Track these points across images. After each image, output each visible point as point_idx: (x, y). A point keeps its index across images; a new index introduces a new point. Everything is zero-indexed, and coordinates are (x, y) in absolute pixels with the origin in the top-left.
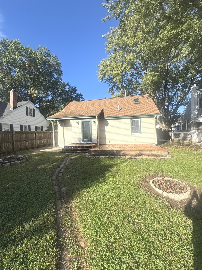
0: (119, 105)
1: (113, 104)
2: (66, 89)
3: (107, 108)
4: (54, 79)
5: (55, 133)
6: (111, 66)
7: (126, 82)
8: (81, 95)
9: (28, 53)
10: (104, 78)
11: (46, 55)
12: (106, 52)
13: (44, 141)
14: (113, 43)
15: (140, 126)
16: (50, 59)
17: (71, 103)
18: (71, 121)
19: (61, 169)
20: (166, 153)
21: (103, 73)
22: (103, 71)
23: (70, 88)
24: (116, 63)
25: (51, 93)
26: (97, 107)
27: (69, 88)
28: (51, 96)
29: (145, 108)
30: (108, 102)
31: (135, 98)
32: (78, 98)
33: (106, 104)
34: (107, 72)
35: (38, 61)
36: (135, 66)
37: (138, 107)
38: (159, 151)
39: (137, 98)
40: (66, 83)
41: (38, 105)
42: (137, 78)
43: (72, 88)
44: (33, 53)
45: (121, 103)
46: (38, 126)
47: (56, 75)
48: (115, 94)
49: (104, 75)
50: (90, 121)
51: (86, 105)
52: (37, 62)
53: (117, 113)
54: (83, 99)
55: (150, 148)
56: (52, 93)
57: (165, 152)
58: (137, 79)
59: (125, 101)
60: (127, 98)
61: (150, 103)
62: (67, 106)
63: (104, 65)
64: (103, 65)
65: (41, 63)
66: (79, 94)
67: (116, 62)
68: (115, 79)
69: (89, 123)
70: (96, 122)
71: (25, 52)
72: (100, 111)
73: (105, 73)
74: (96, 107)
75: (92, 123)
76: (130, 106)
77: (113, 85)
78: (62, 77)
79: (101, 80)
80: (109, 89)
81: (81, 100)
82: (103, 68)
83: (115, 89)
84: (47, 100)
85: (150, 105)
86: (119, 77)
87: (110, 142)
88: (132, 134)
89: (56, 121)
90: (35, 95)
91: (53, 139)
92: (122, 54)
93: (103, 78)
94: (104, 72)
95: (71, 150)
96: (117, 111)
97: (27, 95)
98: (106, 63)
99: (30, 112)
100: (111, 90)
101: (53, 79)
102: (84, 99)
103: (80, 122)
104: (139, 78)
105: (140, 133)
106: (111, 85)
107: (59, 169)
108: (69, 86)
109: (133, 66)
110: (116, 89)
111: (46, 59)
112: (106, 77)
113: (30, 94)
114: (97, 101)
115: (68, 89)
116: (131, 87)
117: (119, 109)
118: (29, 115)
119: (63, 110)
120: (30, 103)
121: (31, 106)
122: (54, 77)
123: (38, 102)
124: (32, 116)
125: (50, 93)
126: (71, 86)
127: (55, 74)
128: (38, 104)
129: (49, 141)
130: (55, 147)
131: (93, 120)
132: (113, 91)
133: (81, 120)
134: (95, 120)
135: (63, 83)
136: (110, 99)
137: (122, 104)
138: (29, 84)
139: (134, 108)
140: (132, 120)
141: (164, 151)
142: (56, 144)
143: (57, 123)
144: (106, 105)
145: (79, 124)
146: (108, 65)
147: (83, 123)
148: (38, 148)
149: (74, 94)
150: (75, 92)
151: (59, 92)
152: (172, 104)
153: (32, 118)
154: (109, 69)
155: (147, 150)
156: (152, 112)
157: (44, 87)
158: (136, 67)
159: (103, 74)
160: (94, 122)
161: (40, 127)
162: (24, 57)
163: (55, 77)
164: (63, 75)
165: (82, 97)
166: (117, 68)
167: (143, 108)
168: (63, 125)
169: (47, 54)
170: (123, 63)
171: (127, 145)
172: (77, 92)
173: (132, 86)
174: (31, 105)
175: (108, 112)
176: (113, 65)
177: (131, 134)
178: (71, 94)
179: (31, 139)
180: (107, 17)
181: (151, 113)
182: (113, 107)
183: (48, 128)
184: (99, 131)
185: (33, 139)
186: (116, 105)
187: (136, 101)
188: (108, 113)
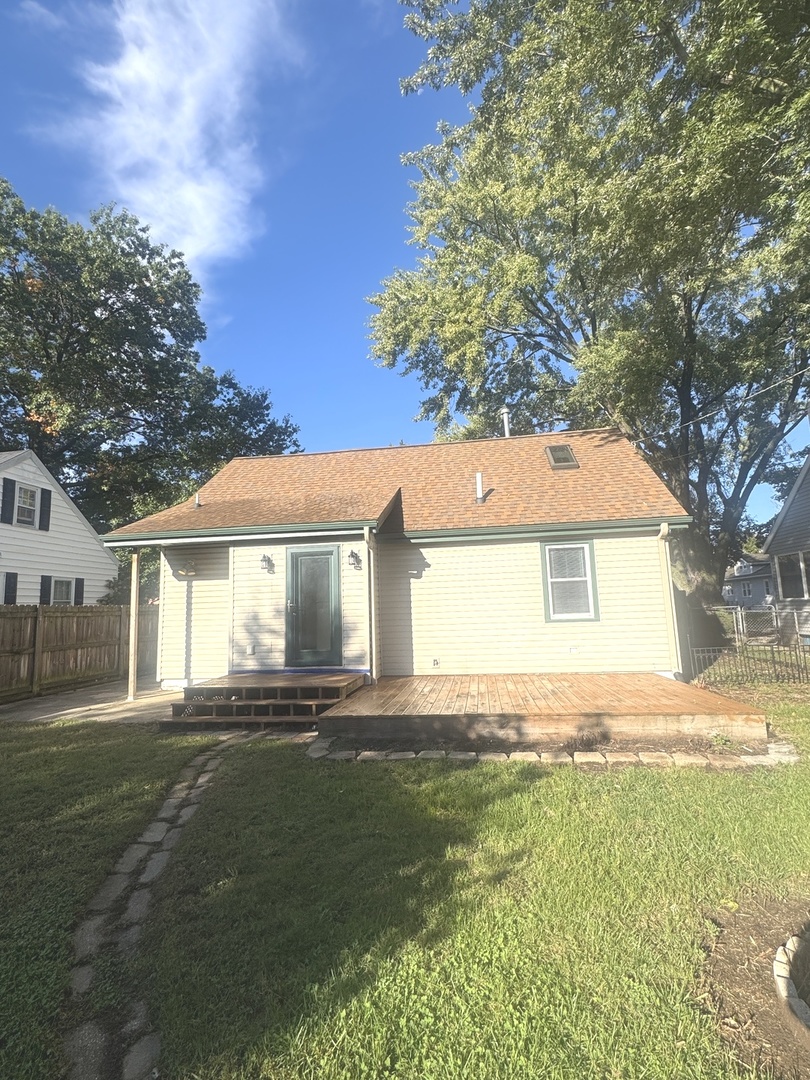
0: (479, 475)
1: (449, 470)
2: (217, 403)
3: (419, 486)
4: (162, 354)
5: (140, 614)
6: (434, 300)
7: (499, 373)
8: (287, 431)
9: (42, 233)
10: (402, 352)
11: (128, 244)
12: (408, 242)
13: (79, 659)
14: (441, 207)
15: (589, 578)
16: (149, 263)
17: (236, 462)
18: (231, 549)
19: (150, 853)
20: (757, 730)
21: (398, 328)
22: (396, 321)
23: (239, 394)
24: (458, 287)
25: (145, 420)
26: (368, 484)
27: (230, 396)
28: (144, 433)
29: (608, 488)
30: (422, 460)
31: (554, 444)
32: (274, 442)
33: (411, 469)
34: (416, 326)
35: (91, 272)
36: (540, 305)
37: (571, 483)
38: (722, 720)
39: (561, 443)
40: (218, 376)
41: (72, 473)
42: (553, 357)
43: (249, 395)
44: (68, 234)
45: (486, 463)
46: (57, 574)
47: (174, 336)
48: (452, 425)
49: (403, 340)
50: (335, 553)
51: (314, 472)
52: (85, 275)
53: (469, 514)
54: (298, 446)
55: (664, 701)
56: (149, 419)
57: (754, 724)
58: (553, 361)
59: (507, 455)
60: (515, 442)
61: (629, 465)
62: (215, 478)
63: (403, 297)
64: (396, 296)
65: (102, 277)
66: (278, 425)
67: (455, 284)
68: (452, 358)
69: (327, 561)
70: (364, 557)
71: (30, 230)
72: (385, 504)
73: (407, 328)
74: (363, 483)
75: (346, 560)
76: (534, 480)
77: (441, 385)
78: (196, 347)
79: (385, 363)
80: (424, 404)
81: (286, 452)
82: (394, 310)
83: (451, 403)
84: (120, 450)
85: (631, 477)
86: (472, 349)
87: (436, 662)
88: (554, 617)
89: (155, 552)
90: (59, 424)
91: (128, 644)
92: (488, 251)
93: (394, 354)
94: (403, 324)
95: (223, 710)
96: (469, 501)
97: (21, 425)
98: (409, 288)
99: (24, 503)
100: (434, 405)
101: (158, 355)
102: (301, 448)
103: (280, 554)
104: (559, 356)
105: (591, 615)
106: (431, 383)
107: (137, 852)
108: (233, 386)
109: (534, 305)
110: (458, 404)
111: (127, 264)
112: (412, 348)
113: (35, 418)
114: (368, 453)
115: (229, 400)
116: (522, 397)
117: (480, 495)
118: (18, 521)
119: (196, 498)
120: (29, 461)
121: (31, 476)
122: (161, 347)
123: (73, 460)
124: (31, 523)
125: (138, 415)
126: (243, 386)
127: (165, 332)
128: (70, 468)
129: (109, 656)
130: (139, 688)
131: (347, 547)
132: (442, 413)
133: (284, 547)
134: (362, 548)
135: (202, 372)
136: (429, 449)
137: (490, 470)
138: (38, 375)
139: (552, 487)
140: (547, 548)
141: (747, 720)
142: (147, 675)
143: (159, 559)
144: (414, 474)
145: (276, 569)
146: (418, 297)
147: (295, 559)
148: (39, 695)
149: (253, 425)
150: (258, 414)
151: (184, 414)
152: (715, 474)
153: (32, 535)
154: (425, 315)
155: (655, 714)
156: (644, 510)
157: (110, 387)
158: (545, 310)
159: (398, 336)
160: (354, 555)
161: (68, 583)
162: (20, 251)
163: (165, 345)
164: (204, 338)
165: (295, 436)
166: (462, 311)
167: (596, 490)
168: (188, 571)
169: (133, 243)
170: (489, 288)
171: (526, 678)
172: (268, 415)
173: (527, 394)
174: (33, 469)
175: (423, 505)
176: (443, 298)
177: (548, 619)
178: (238, 424)
179: (8, 648)
180: (426, 72)
181: (641, 515)
182: (450, 485)
183: (110, 585)
184: (378, 603)
185: (16, 648)
186: (462, 475)
187: (562, 457)
188: (426, 512)
